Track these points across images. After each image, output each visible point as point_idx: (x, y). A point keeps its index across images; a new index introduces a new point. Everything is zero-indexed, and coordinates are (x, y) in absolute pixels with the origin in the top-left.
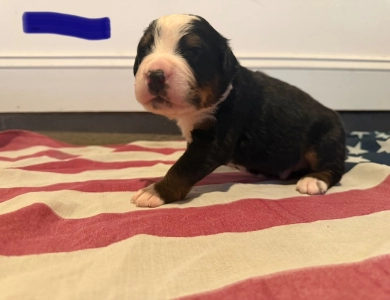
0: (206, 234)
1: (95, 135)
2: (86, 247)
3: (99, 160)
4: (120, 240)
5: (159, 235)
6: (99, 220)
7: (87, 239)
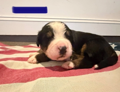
0: (65, 76)
1: (16, 43)
2: (17, 82)
3: (19, 50)
4: (31, 81)
5: (47, 77)
6: (23, 72)
7: (18, 79)
